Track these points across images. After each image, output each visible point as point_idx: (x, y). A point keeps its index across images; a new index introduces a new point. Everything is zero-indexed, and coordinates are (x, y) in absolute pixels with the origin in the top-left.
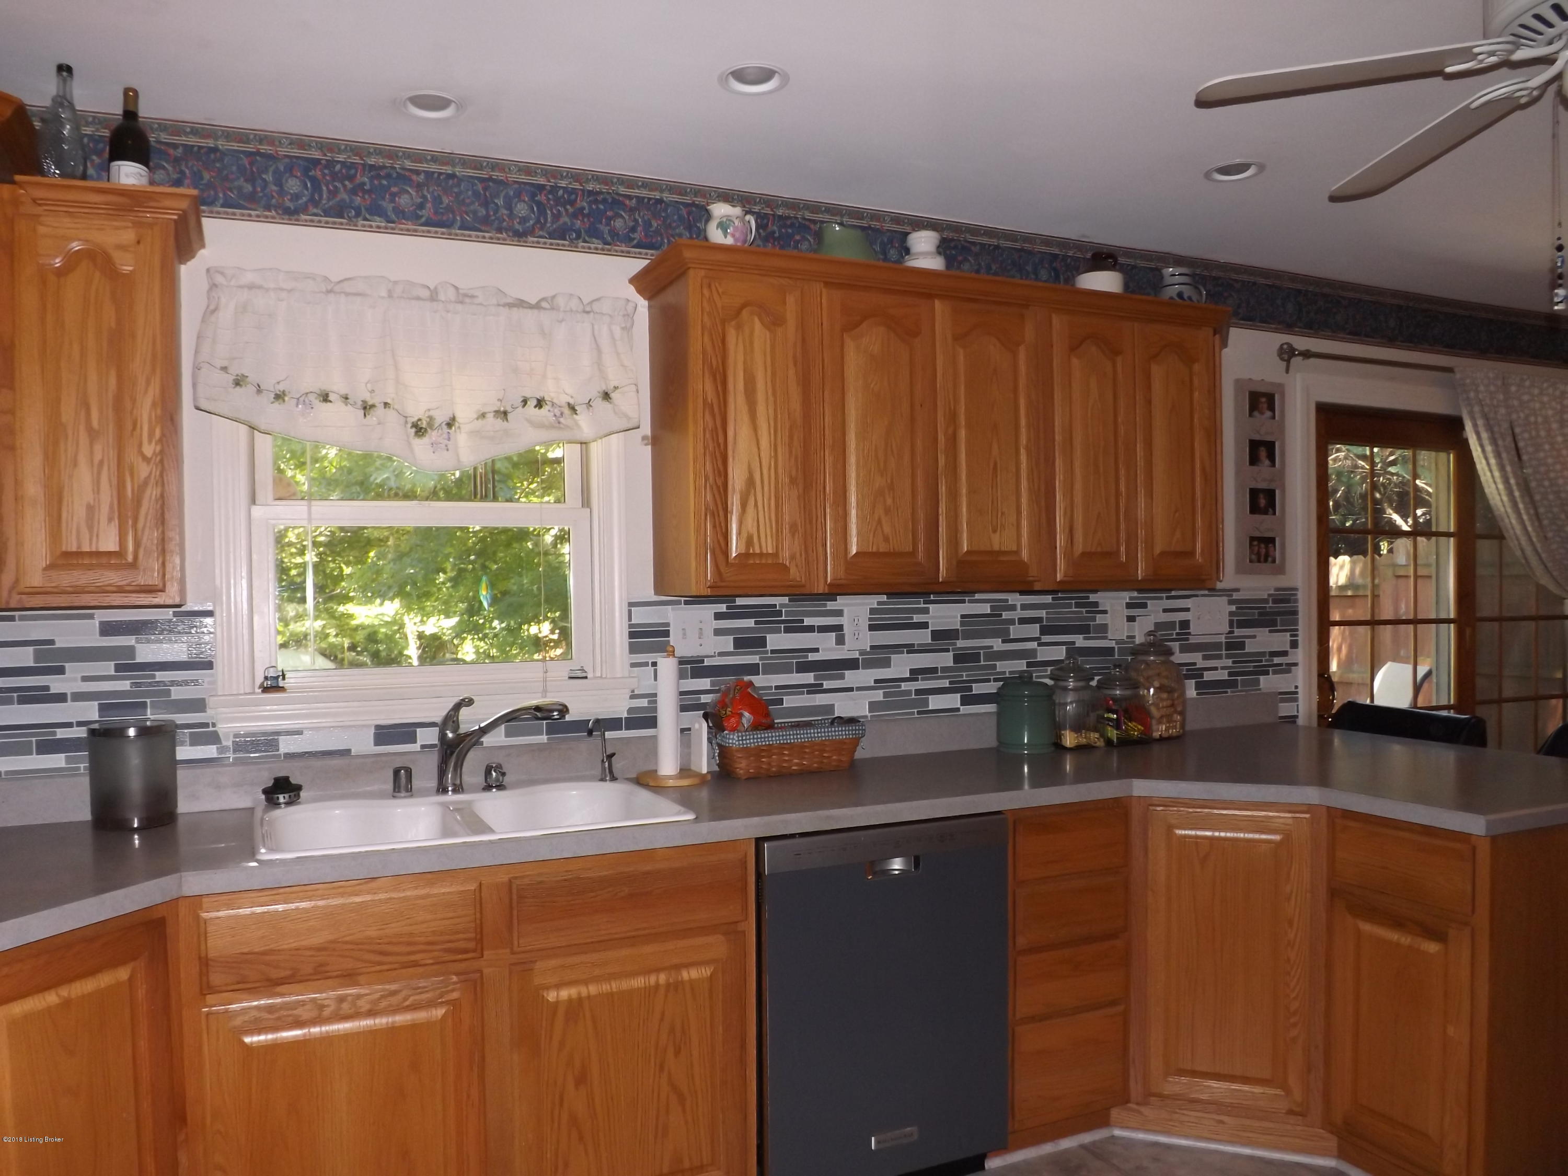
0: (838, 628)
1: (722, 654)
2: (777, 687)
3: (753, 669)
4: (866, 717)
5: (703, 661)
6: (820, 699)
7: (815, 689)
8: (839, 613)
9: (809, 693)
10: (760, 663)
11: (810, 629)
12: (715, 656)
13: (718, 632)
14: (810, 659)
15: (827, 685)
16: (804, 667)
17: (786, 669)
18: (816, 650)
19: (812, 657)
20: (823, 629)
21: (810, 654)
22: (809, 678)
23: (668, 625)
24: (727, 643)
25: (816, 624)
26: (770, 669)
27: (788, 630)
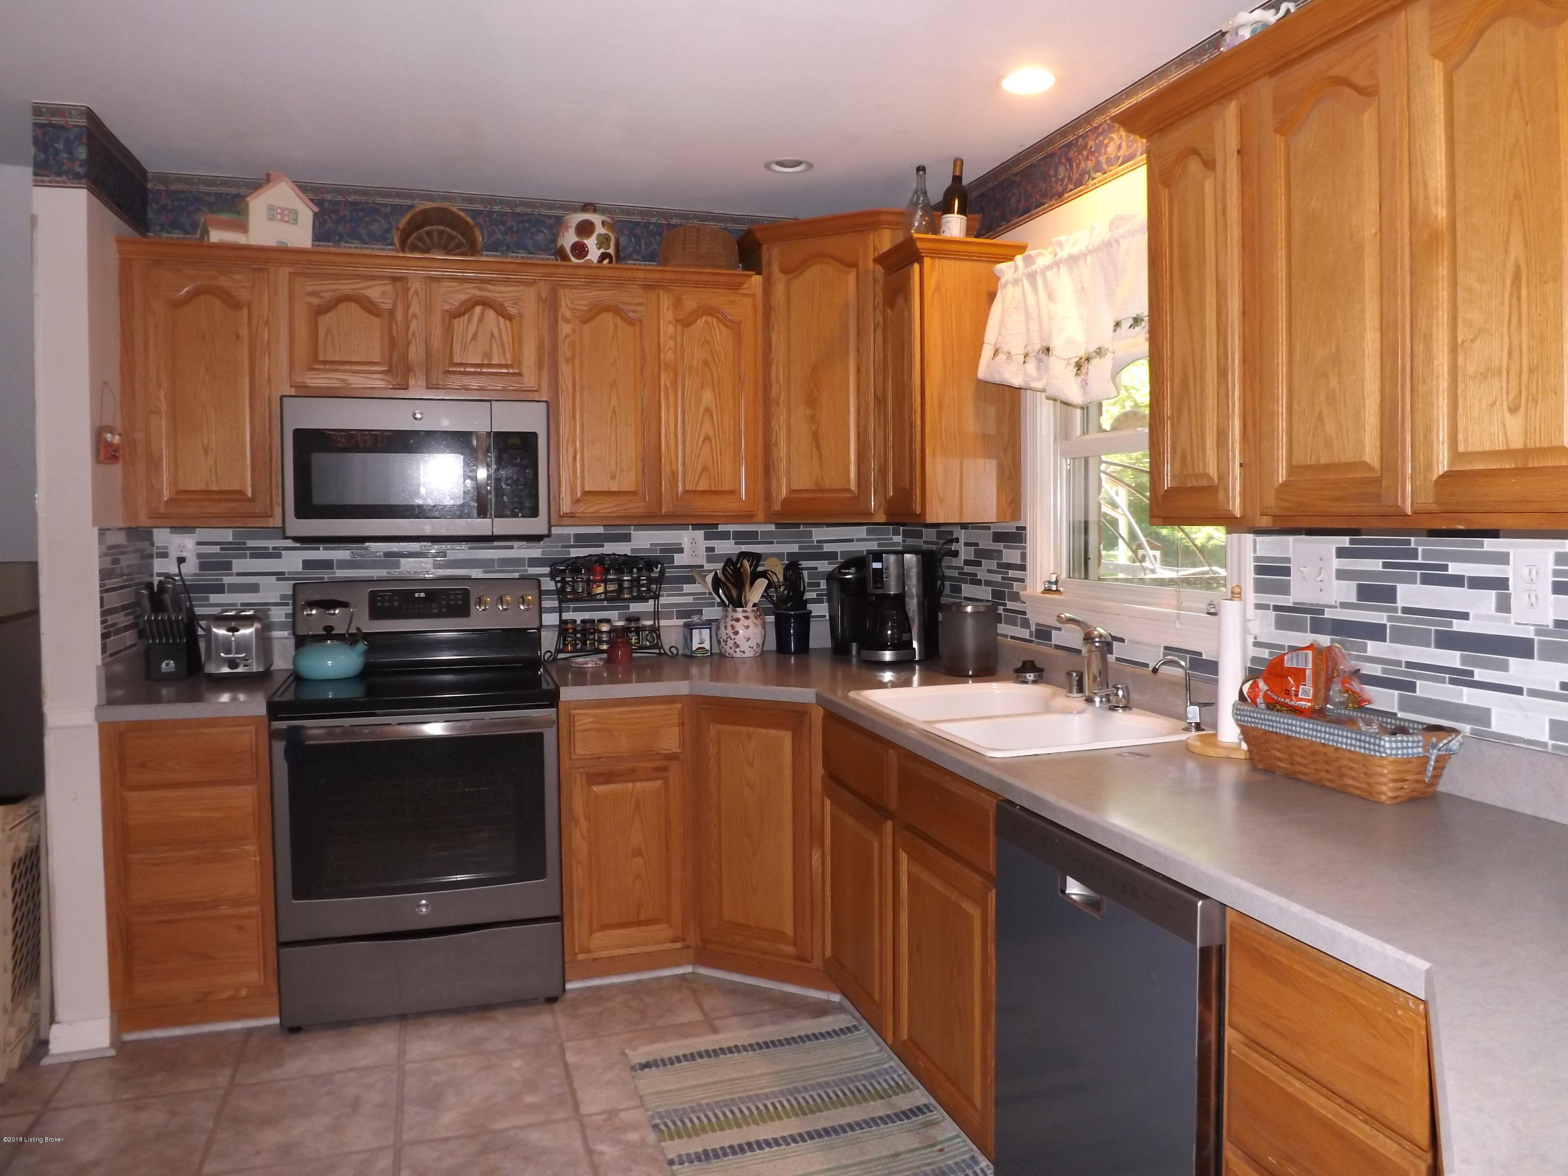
0: (1500, 584)
1: (1344, 605)
2: (1409, 665)
3: (1376, 632)
4: (1544, 745)
5: (1322, 612)
6: (1468, 696)
7: (1462, 678)
8: (1503, 559)
9: (1453, 682)
10: (1389, 624)
11: (1457, 581)
12: (1336, 607)
13: (1342, 575)
14: (1455, 629)
15: (1480, 675)
16: (1447, 641)
17: (1419, 639)
18: (1464, 616)
19: (1458, 626)
20: (1478, 583)
21: (1455, 621)
22: (1453, 658)
23: (1288, 560)
24: (1348, 591)
25: (1467, 574)
26: (1403, 636)
27: (1426, 580)
